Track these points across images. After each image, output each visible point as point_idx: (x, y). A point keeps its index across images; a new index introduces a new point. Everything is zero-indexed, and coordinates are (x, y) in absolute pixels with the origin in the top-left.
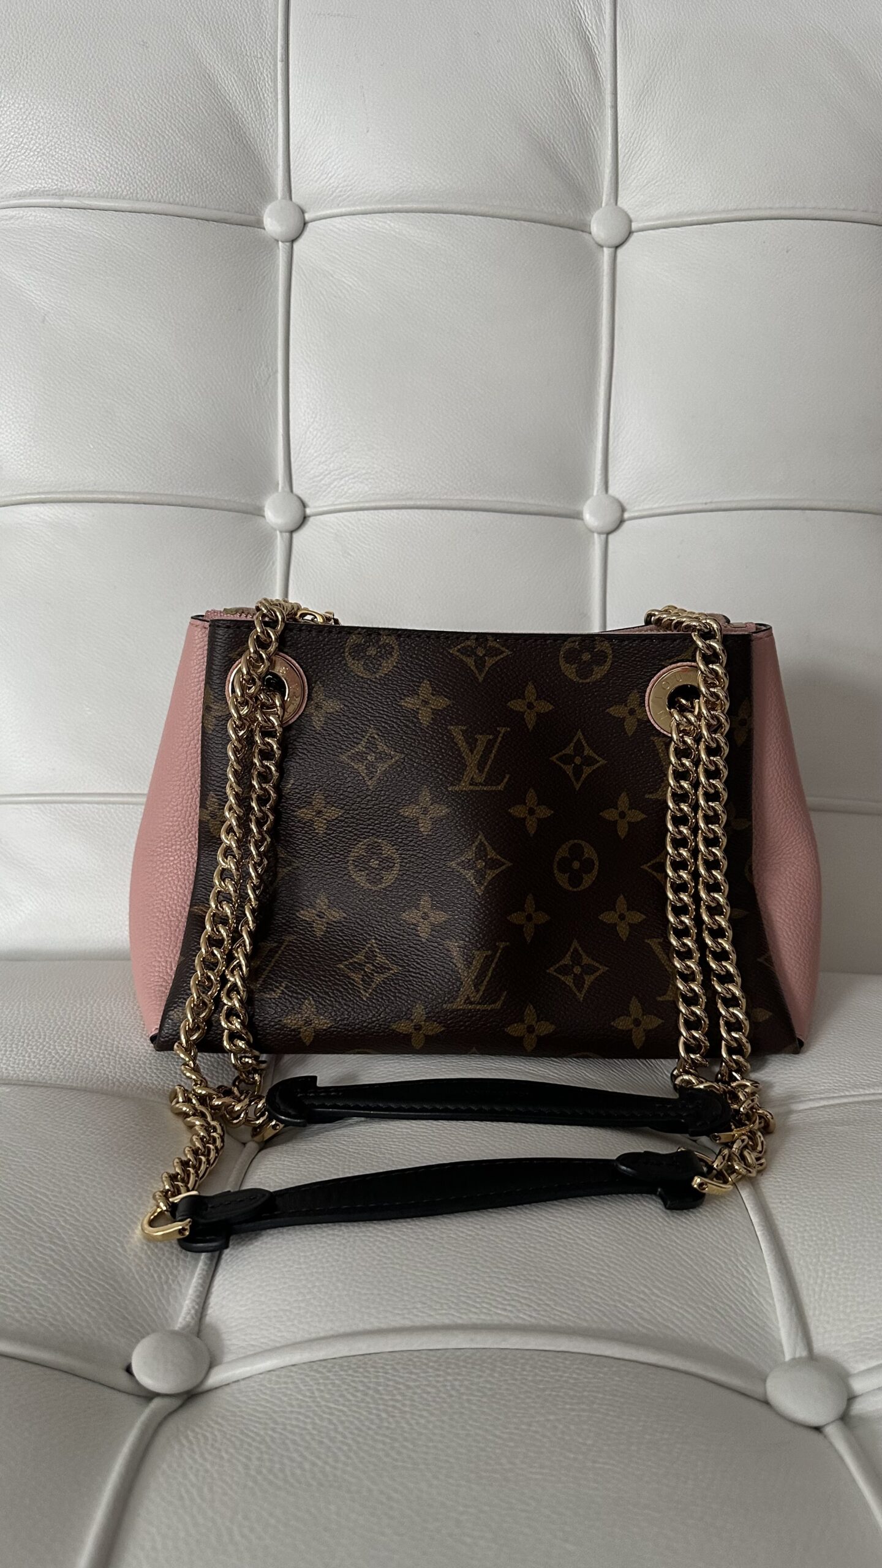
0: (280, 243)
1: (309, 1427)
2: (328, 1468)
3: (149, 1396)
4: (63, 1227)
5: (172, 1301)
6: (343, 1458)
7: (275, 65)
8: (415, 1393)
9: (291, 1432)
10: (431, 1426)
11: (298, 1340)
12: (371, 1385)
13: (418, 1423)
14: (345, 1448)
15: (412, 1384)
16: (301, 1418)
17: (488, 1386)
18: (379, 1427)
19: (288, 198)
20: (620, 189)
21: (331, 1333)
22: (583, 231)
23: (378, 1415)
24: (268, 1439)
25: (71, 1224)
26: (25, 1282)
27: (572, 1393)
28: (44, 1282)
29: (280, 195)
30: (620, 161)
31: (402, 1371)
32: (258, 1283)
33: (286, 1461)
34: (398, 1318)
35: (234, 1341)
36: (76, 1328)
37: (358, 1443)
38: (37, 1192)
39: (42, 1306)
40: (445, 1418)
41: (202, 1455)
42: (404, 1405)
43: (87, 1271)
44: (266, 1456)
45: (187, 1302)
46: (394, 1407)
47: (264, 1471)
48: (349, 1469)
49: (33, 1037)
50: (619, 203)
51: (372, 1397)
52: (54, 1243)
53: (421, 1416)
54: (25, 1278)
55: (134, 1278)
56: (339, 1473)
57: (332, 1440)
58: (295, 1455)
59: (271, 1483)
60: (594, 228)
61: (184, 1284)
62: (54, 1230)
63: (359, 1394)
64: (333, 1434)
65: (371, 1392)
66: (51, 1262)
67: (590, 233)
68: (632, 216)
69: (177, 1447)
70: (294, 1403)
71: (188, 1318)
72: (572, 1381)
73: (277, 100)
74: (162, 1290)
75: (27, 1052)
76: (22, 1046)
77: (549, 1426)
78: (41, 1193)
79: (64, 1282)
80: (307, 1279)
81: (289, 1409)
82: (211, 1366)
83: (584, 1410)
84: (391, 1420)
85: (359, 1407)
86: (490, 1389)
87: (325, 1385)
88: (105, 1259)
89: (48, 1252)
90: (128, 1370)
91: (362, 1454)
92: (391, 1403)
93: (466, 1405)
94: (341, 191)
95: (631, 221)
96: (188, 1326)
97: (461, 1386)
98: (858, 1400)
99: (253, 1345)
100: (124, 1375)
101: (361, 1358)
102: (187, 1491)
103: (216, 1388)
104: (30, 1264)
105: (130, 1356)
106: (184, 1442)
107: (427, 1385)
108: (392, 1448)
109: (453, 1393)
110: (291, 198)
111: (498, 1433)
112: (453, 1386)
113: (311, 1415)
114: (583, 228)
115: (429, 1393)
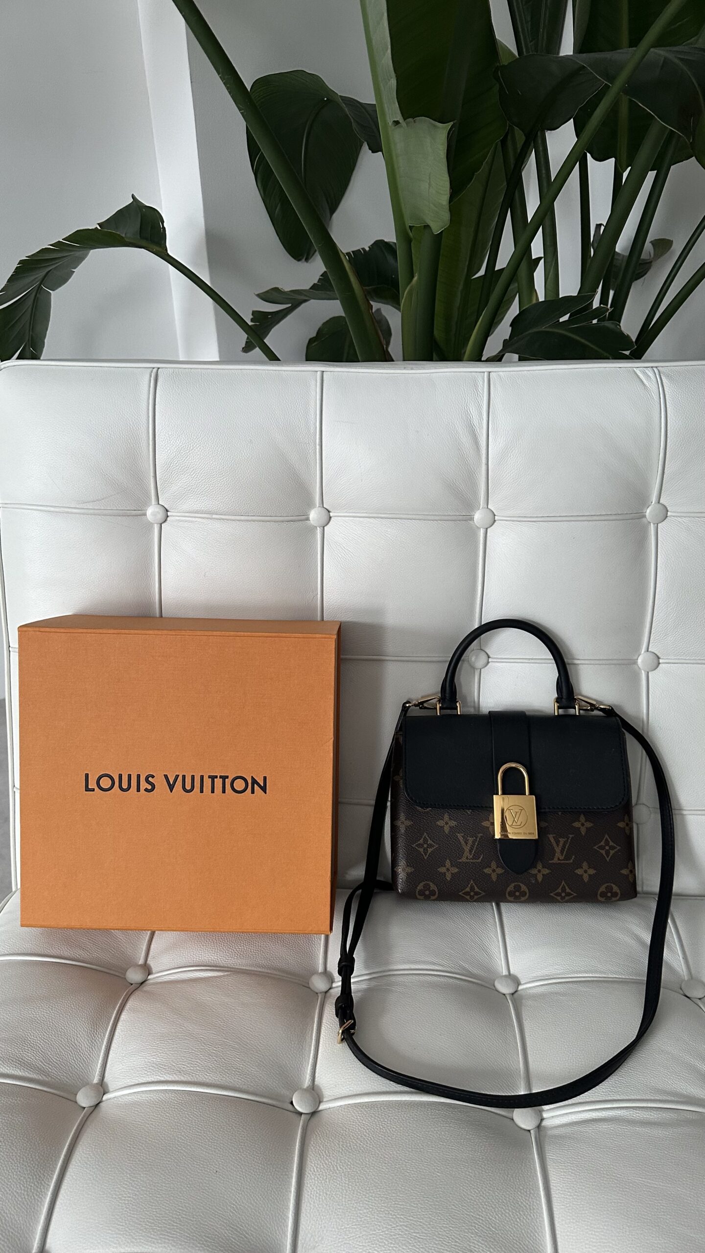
0: (318, 528)
1: (357, 1130)
2: (365, 1146)
3: (301, 1114)
4: (260, 1046)
5: (302, 1074)
6: (369, 1143)
8: (391, 1119)
9: (351, 1132)
10: (396, 1131)
11: (350, 1094)
12: (377, 1115)
13: (393, 1131)
14: (370, 1139)
15: (390, 1115)
16: (354, 1126)
17: (416, 1117)
18: (380, 1132)
20: (489, 501)
21: (362, 1093)
22: (470, 521)
23: (379, 1127)
24: (344, 1134)
25: (263, 1045)
26: (252, 1070)
27: (444, 1120)
28: (259, 1070)
29: (318, 505)
31: (386, 1110)
32: (333, 1070)
33: (351, 1142)
34: (384, 1087)
35: (327, 1093)
36: (272, 1088)
37: (373, 1137)
38: (247, 1030)
39: (259, 1080)
40: (402, 1129)
41: (323, 1139)
42: (388, 1123)
43: (271, 1065)
44: (344, 1141)
45: (308, 1076)
46: (385, 1124)
47: (344, 1146)
48: (371, 1146)
50: (489, 508)
51: (377, 1120)
52: (258, 1053)
53: (393, 1128)
54: (252, 1069)
55: (288, 1066)
56: (368, 1148)
57: (365, 1136)
58: (354, 1141)
59: (347, 1151)
60: (476, 519)
61: (306, 1068)
62: (257, 1048)
63: (373, 1118)
64: (365, 1133)
65: (376, 1118)
66: (259, 1061)
67: (474, 522)
69: (314, 1135)
70: (352, 1121)
71: (309, 1083)
72: (444, 1115)
73: (316, 463)
74: (298, 1070)
77: (435, 1132)
78: (249, 1030)
79: (265, 1070)
80: (351, 1069)
81: (350, 1123)
82: (320, 1102)
83: (447, 1126)
84: (384, 1129)
85: (373, 1124)
86: (416, 1118)
87: (361, 1114)
88: (277, 1059)
89: (257, 1057)
90: (292, 1103)
91: (375, 1141)
92: (383, 1122)
93: (408, 1124)
95: (495, 514)
96: (310, 1086)
97: (407, 1116)
98: (545, 1120)
99: (334, 1095)
100: (291, 1105)
101: (372, 1103)
102: (321, 1153)
103: (322, 1110)
104: (252, 1063)
105: (292, 1099)
106: (316, 1133)
107: (396, 1116)
108: (384, 1139)
109: (404, 1119)
110: (323, 506)
111: (418, 1135)
112: (404, 1117)
113: (357, 1125)
114: (471, 519)
115: (396, 1119)
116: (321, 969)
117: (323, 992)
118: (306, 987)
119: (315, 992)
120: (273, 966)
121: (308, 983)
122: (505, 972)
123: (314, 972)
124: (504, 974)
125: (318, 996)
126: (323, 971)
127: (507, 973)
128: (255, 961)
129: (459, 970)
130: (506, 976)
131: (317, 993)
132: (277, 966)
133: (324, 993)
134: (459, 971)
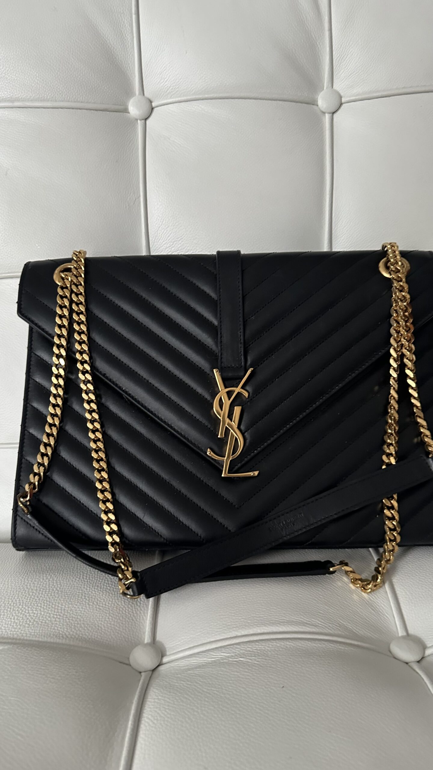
0: (139, 121)
7: (131, 17)
19: (142, 94)
20: (334, 79)
22: (313, 105)
29: (137, 93)
30: (334, 62)
49: (16, 605)
50: (334, 86)
60: (320, 102)
67: (317, 105)
68: (342, 94)
73: (133, 37)
75: (13, 615)
76: (10, 611)
94: (172, 89)
95: (341, 97)
110: (144, 94)
114: (314, 103)
116: (147, 639)
117: (150, 671)
118: (124, 664)
119: (136, 670)
120: (79, 636)
121: (129, 658)
122: (401, 633)
123: (137, 643)
124: (400, 635)
125: (141, 676)
126: (149, 641)
127: (405, 634)
128: (54, 629)
129: (340, 631)
130: (403, 637)
131: (140, 673)
132: (84, 636)
133: (151, 673)
134: (340, 633)
